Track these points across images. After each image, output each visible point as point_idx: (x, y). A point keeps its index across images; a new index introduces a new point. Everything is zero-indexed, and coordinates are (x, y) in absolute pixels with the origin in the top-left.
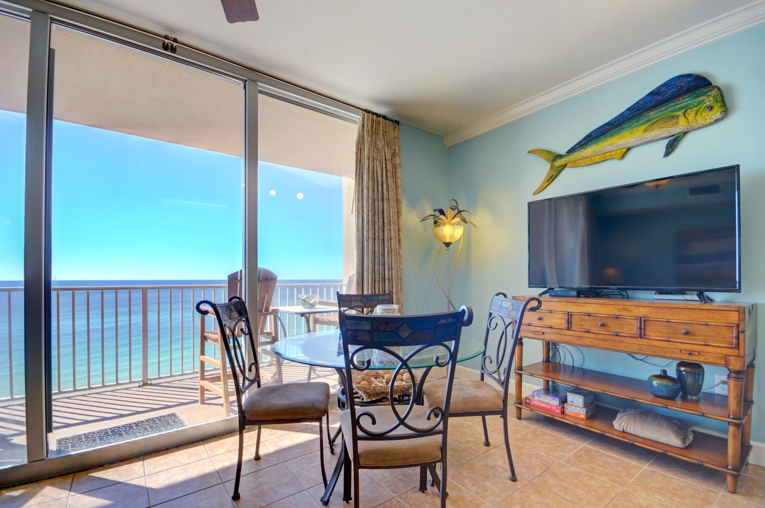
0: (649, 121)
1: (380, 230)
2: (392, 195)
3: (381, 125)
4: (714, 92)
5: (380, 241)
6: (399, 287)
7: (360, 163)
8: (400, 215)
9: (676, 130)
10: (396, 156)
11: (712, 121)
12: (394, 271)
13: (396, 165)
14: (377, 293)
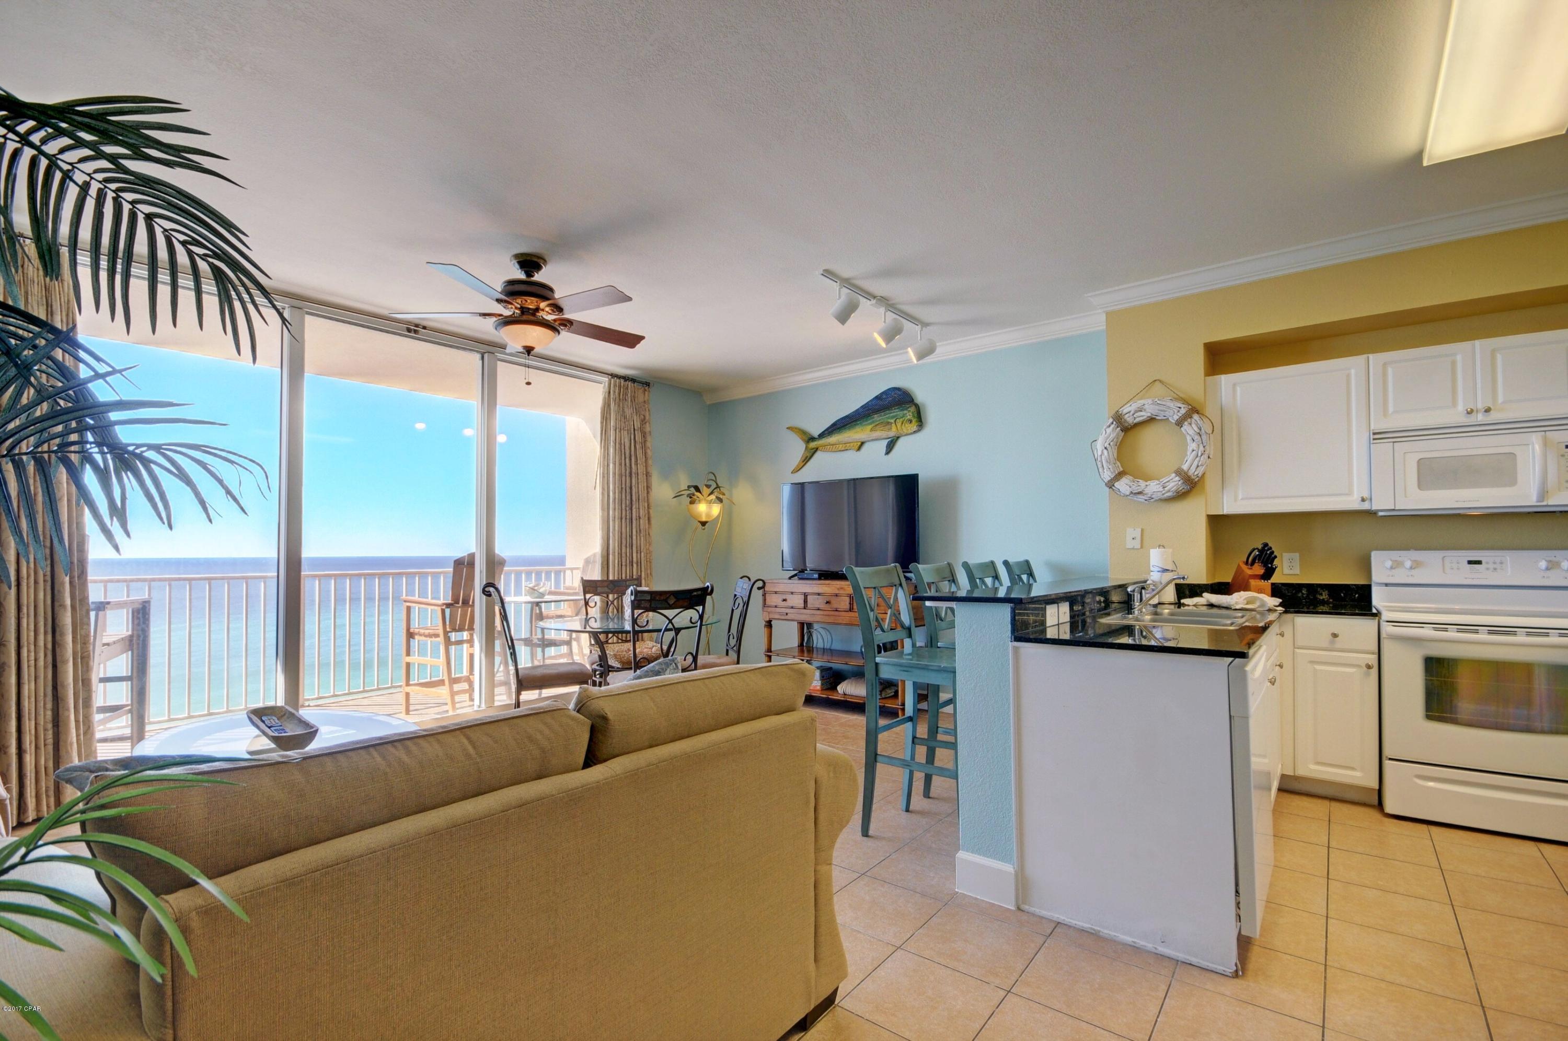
0: (873, 422)
1: (628, 509)
2: (641, 469)
3: (629, 391)
4: (913, 409)
5: (628, 520)
6: (649, 572)
7: (605, 434)
8: (650, 490)
9: (892, 433)
10: (646, 423)
11: (912, 431)
12: (642, 554)
13: (645, 433)
14: (624, 578)
